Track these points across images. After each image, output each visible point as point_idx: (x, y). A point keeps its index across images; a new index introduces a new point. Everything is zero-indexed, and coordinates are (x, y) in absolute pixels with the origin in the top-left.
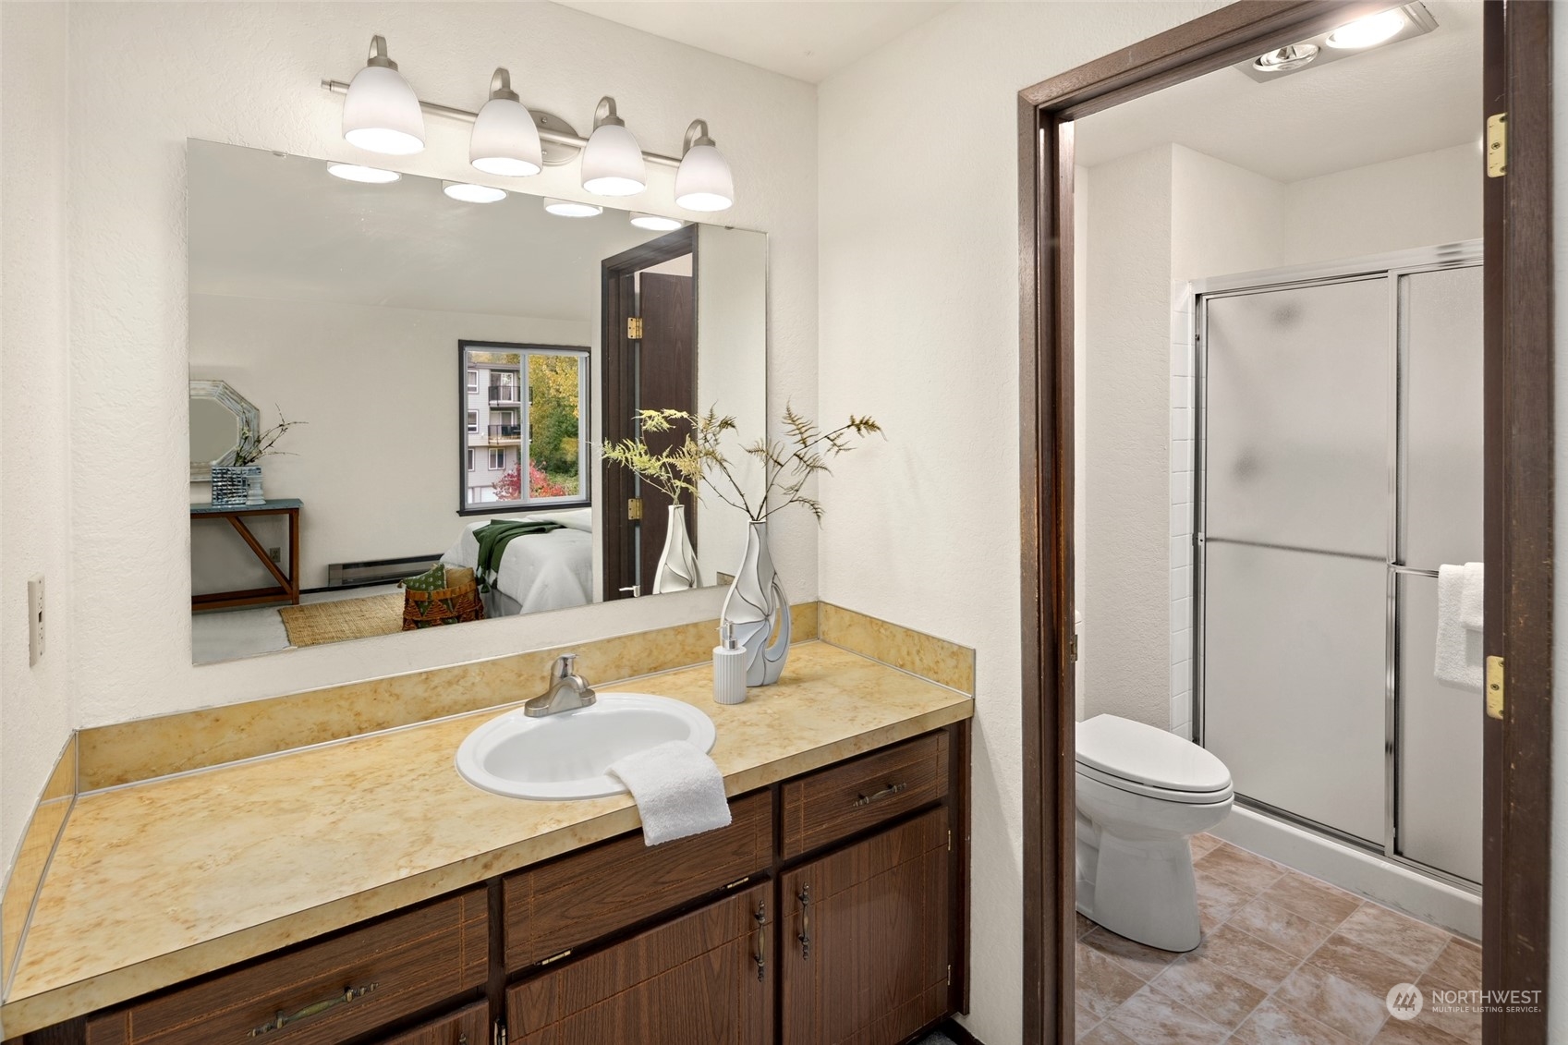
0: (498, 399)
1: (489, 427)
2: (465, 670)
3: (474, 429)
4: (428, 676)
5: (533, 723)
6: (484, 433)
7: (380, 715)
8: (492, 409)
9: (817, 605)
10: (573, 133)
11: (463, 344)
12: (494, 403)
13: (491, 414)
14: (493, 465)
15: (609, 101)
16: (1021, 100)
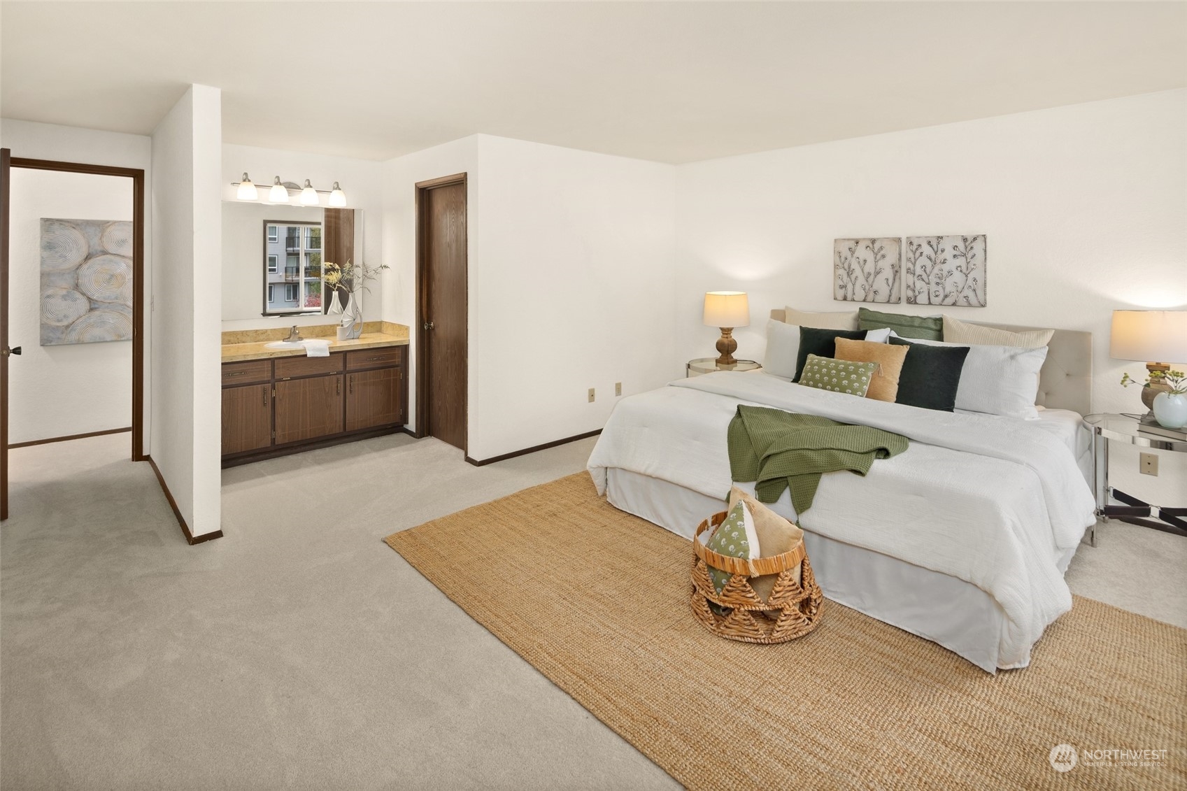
0: (294, 246)
1: (286, 268)
2: (266, 331)
3: (274, 270)
4: (256, 331)
5: (284, 343)
6: (282, 273)
7: (244, 340)
8: (289, 254)
9: (381, 323)
10: (300, 189)
11: (266, 222)
12: (290, 249)
13: (287, 258)
14: (289, 298)
15: (308, 180)
16: (416, 184)
